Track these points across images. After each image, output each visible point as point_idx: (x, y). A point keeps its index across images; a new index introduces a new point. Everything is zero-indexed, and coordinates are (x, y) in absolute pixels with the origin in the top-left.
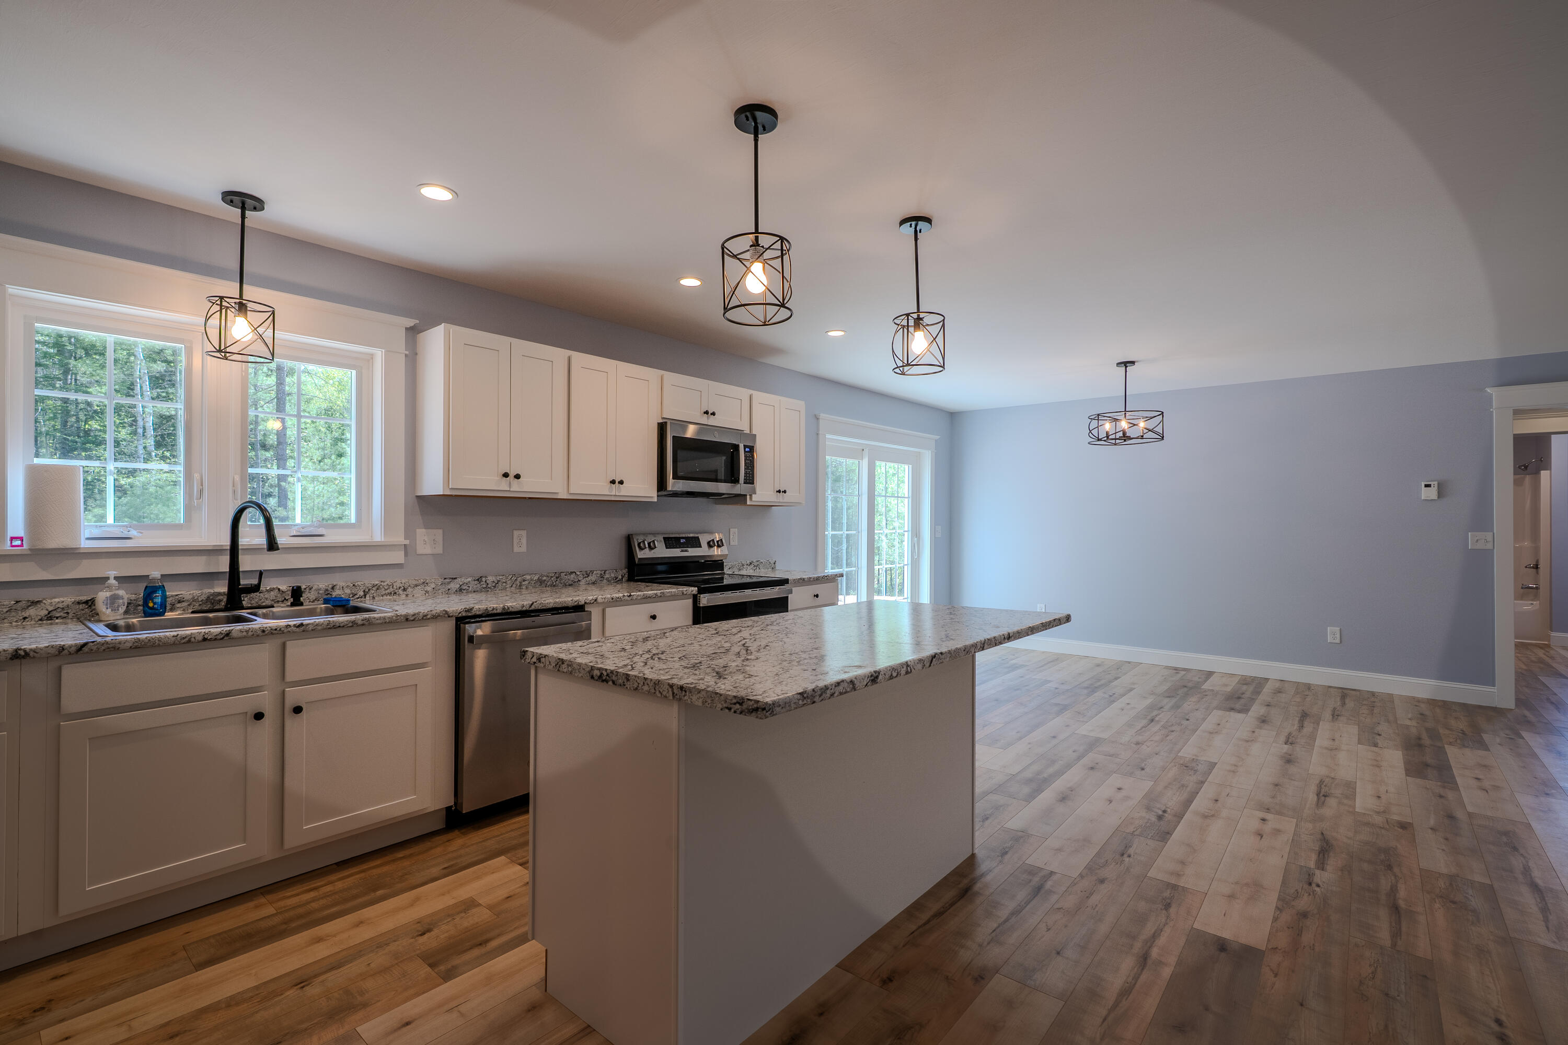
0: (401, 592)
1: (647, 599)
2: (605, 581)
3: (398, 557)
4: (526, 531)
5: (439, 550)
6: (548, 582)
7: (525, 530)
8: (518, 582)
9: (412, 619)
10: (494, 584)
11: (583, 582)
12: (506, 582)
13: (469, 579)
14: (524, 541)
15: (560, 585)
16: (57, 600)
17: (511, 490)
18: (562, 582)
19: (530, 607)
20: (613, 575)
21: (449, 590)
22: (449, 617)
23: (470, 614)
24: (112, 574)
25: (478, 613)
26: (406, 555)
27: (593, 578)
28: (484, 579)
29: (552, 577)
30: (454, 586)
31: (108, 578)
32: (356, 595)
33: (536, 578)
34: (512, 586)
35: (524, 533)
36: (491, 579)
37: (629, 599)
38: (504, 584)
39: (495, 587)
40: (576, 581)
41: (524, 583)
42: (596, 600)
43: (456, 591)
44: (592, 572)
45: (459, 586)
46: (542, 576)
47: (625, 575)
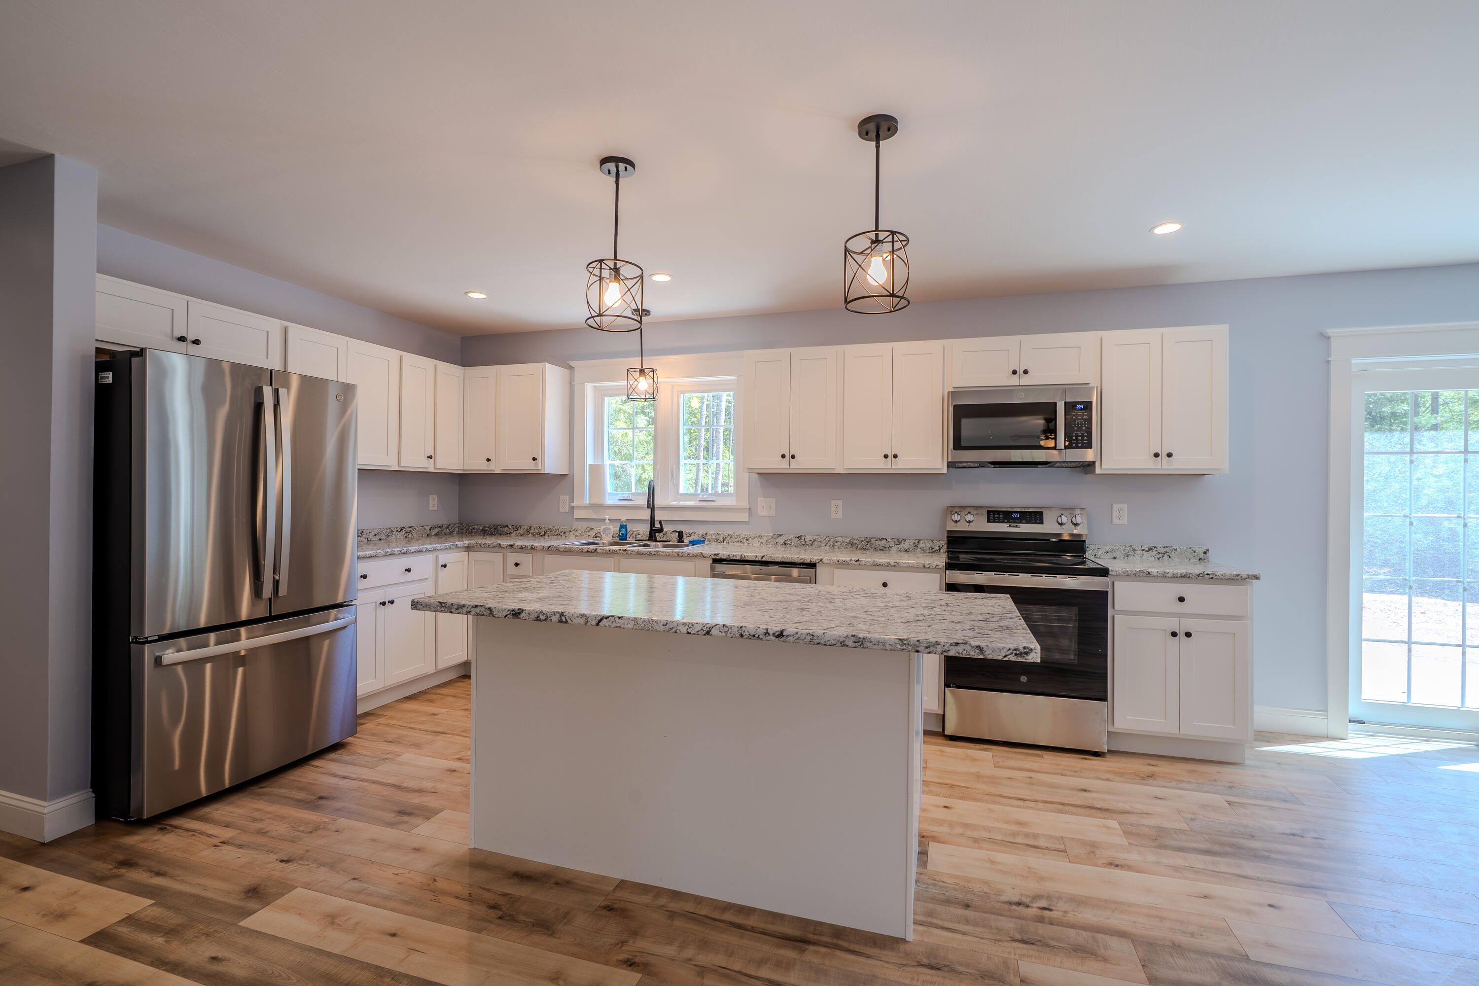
0: (745, 541)
1: (878, 567)
2: (919, 550)
3: (744, 517)
4: (842, 501)
5: (773, 513)
6: (858, 545)
8: (831, 543)
10: (811, 542)
11: (895, 548)
12: (821, 542)
13: (792, 536)
14: (840, 508)
15: (870, 549)
17: (787, 468)
18: (872, 546)
19: (762, 558)
20: (928, 545)
21: (777, 543)
23: (717, 558)
24: (607, 517)
25: (723, 557)
26: (750, 515)
27: (905, 545)
28: (803, 538)
29: (862, 541)
30: (781, 540)
31: (606, 519)
33: (847, 540)
34: (826, 545)
35: (840, 503)
36: (808, 538)
37: (856, 563)
38: (820, 543)
39: (812, 544)
40: (887, 547)
41: (836, 544)
42: (821, 560)
43: (782, 544)
44: (904, 540)
45: (784, 541)
46: (853, 539)
47: (943, 546)
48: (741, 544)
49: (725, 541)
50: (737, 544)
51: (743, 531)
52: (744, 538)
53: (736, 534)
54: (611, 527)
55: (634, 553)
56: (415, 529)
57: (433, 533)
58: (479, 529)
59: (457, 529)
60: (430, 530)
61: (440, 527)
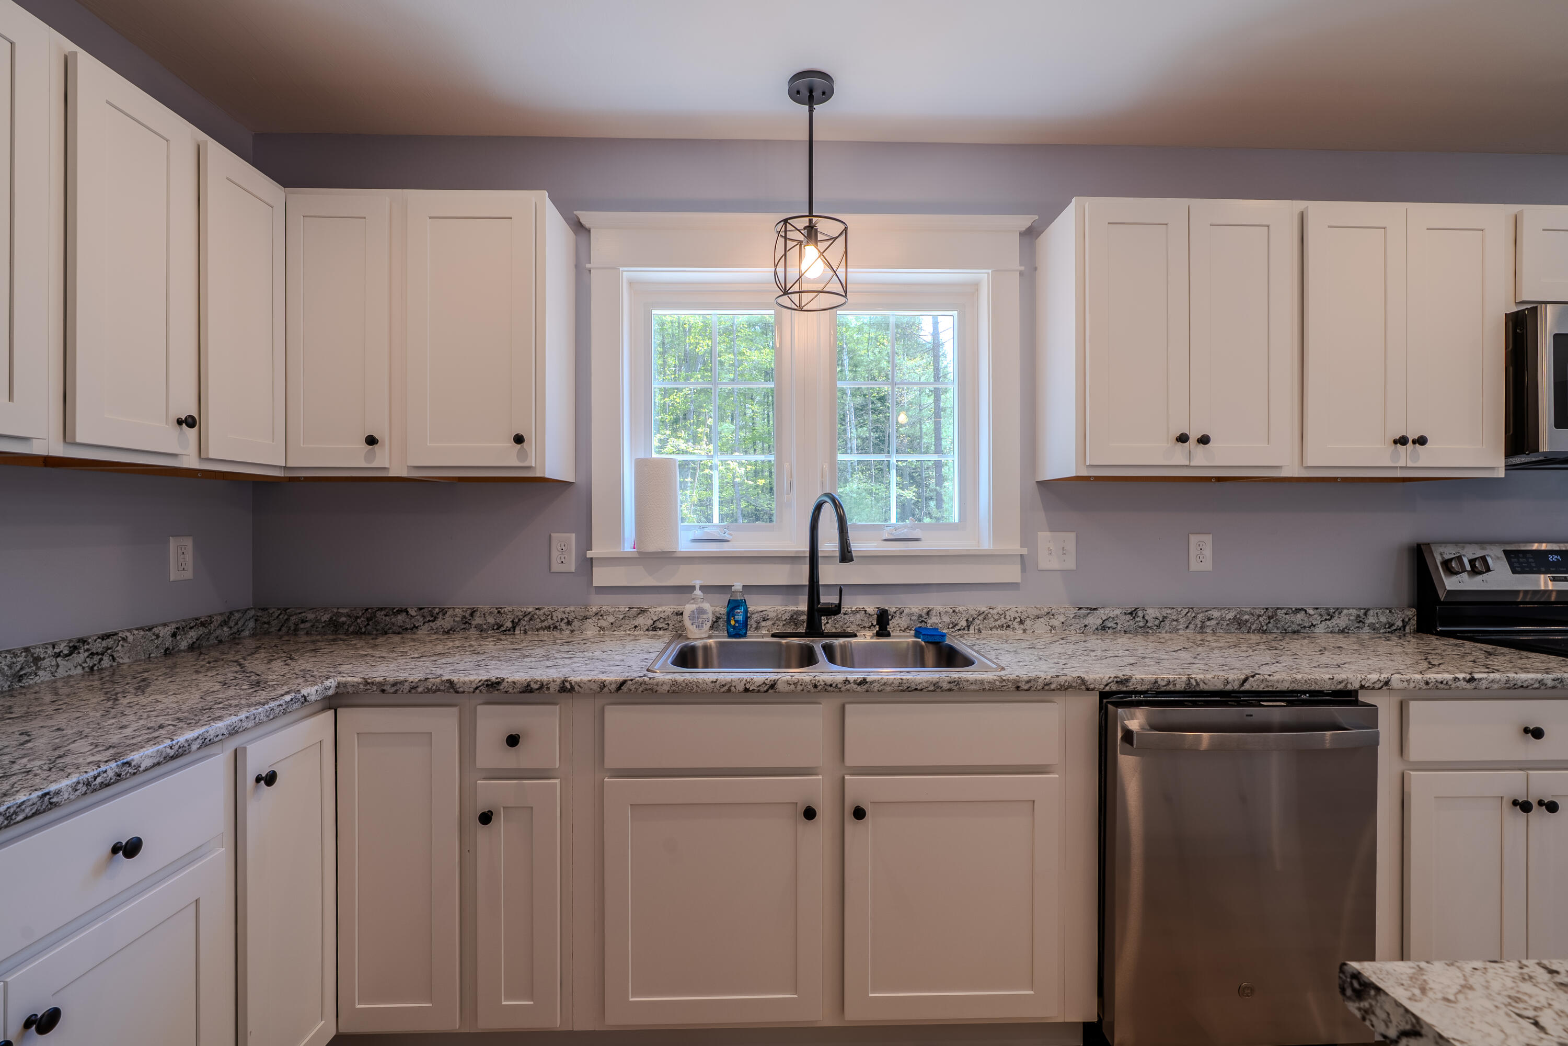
0: (1016, 624)
1: (1514, 691)
2: (1366, 629)
3: (1011, 573)
4: (1211, 535)
5: (1071, 564)
6: (1252, 624)
7: (1210, 533)
8: (1198, 622)
9: (1026, 688)
10: (1157, 622)
11: (1321, 628)
12: (1177, 620)
13: (1118, 612)
14: (1208, 552)
15: (1275, 630)
16: (660, 609)
17: (1192, 464)
18: (1279, 625)
19: (1242, 685)
20: (1383, 619)
21: (1086, 626)
22: (1088, 689)
23: (1125, 689)
24: (698, 583)
25: (1139, 688)
26: (1023, 569)
27: (1341, 621)
28: (1140, 613)
29: (1259, 616)
30: (1094, 620)
31: (693, 588)
32: (957, 625)
33: (1231, 615)
34: (1187, 627)
35: (1208, 539)
36: (1151, 613)
37: (1468, 686)
38: (1175, 623)
39: (1158, 626)
40: (1307, 625)
41: (1208, 623)
42: (1387, 683)
43: (1097, 629)
44: (1339, 611)
45: (1101, 621)
46: (1241, 613)
47: (1409, 619)
48: (1007, 631)
49: (972, 628)
50: (999, 632)
51: (1012, 605)
52: (1015, 618)
53: (995, 611)
54: (706, 606)
55: (888, 689)
56: (124, 639)
57: (184, 645)
58: (318, 621)
59: (251, 624)
60: (174, 635)
61: (203, 624)
